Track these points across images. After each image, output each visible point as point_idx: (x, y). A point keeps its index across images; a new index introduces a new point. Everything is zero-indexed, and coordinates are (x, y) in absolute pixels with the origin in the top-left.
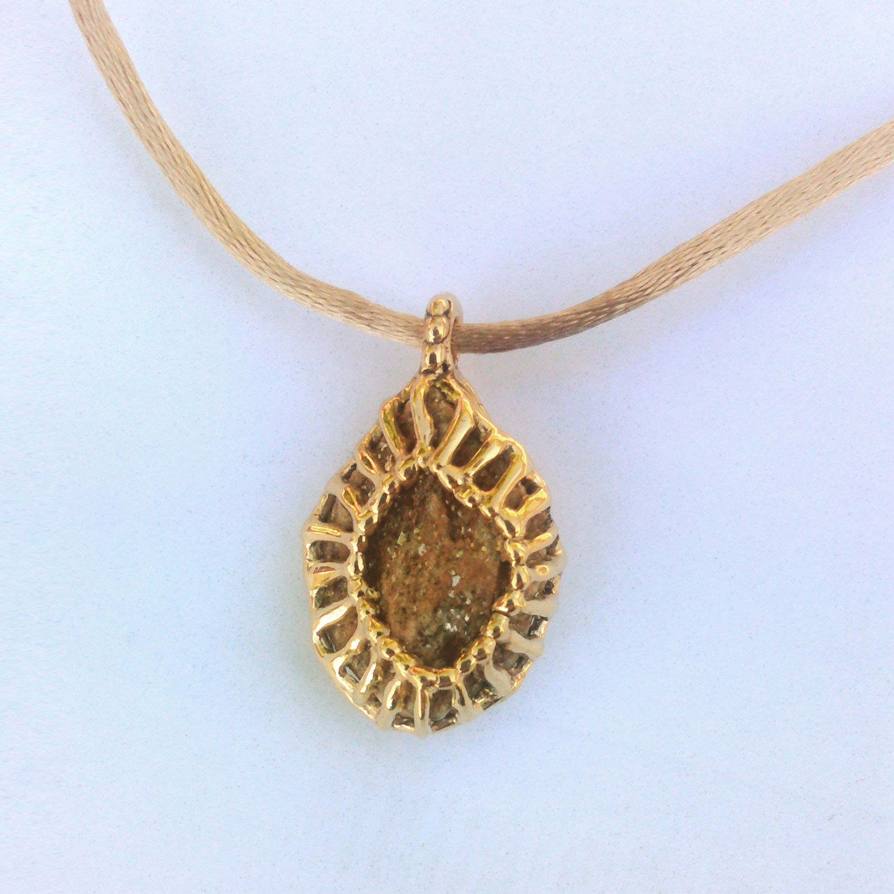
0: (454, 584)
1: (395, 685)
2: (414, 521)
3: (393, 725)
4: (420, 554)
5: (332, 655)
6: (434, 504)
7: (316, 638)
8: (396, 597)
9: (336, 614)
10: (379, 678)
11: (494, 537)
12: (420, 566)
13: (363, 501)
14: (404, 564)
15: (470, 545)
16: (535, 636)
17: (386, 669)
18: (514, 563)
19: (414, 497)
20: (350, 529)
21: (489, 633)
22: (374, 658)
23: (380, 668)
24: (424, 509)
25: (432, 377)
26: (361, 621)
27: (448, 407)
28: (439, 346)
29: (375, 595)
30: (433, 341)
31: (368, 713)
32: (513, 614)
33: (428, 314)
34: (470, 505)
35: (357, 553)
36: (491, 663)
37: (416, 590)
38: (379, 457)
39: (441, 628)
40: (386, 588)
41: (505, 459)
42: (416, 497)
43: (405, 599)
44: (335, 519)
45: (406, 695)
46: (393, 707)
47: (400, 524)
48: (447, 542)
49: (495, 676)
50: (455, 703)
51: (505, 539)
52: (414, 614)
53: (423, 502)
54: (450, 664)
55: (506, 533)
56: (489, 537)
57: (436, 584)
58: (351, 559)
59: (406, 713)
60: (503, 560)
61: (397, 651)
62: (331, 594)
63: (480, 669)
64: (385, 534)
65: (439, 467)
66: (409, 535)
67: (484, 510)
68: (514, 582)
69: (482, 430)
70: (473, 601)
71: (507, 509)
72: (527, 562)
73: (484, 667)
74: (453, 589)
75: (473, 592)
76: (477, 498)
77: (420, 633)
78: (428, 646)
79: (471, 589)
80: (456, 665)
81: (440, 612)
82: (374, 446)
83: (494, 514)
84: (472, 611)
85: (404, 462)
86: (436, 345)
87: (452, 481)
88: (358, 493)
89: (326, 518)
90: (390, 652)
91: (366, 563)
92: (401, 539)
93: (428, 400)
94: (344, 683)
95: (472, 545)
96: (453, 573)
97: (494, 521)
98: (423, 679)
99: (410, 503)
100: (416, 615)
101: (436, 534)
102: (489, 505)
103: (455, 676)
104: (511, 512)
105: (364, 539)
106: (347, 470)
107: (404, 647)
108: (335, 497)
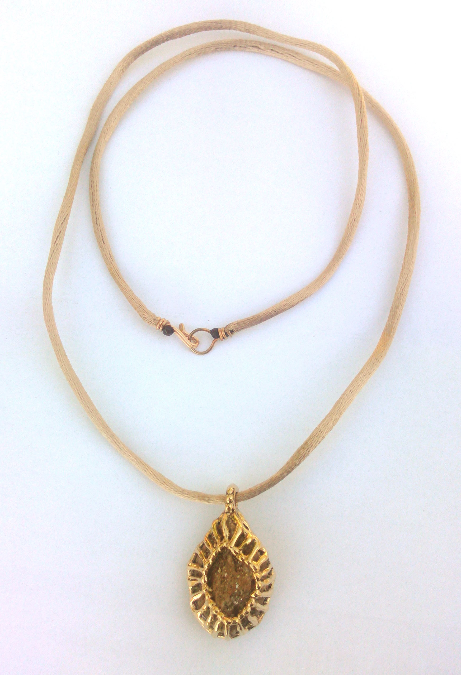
0: (237, 588)
1: (218, 623)
2: (223, 564)
3: (218, 636)
4: (226, 576)
5: (197, 611)
6: (230, 559)
7: (191, 604)
8: (218, 592)
9: (198, 596)
10: (213, 620)
11: (250, 571)
12: (225, 581)
13: (207, 557)
14: (220, 580)
15: (242, 573)
16: (266, 604)
17: (215, 617)
18: (256, 580)
19: (223, 556)
20: (202, 567)
21: (249, 605)
22: (211, 613)
23: (213, 617)
24: (227, 560)
25: (229, 514)
26: (207, 600)
27: (234, 526)
28: (230, 504)
29: (211, 590)
30: (228, 503)
31: (210, 632)
32: (257, 598)
33: (227, 493)
34: (241, 560)
35: (205, 575)
36: (250, 615)
37: (224, 590)
38: (212, 541)
39: (232, 603)
40: (214, 588)
41: (253, 543)
42: (224, 555)
43: (221, 593)
44: (198, 561)
45: (221, 627)
46: (218, 631)
47: (219, 565)
48: (234, 572)
49: (252, 619)
50: (238, 629)
51: (253, 572)
52: (224, 598)
53: (226, 558)
54: (236, 616)
55: (254, 570)
56: (248, 571)
57: (231, 587)
58: (203, 577)
59: (222, 632)
60: (253, 579)
61: (218, 611)
62: (197, 588)
63: (246, 617)
64: (214, 568)
65: (231, 547)
66: (222, 570)
67: (246, 562)
68: (257, 587)
69: (245, 534)
70: (243, 593)
71: (253, 562)
72: (261, 579)
73: (247, 617)
74: (236, 589)
75: (243, 590)
76: (243, 558)
77: (226, 605)
78: (229, 609)
79: (242, 589)
80: (238, 616)
81: (232, 597)
82: (210, 537)
83: (249, 563)
84: (243, 596)
85: (219, 544)
86: (229, 504)
87: (235, 552)
88: (205, 554)
89: (194, 562)
90: (216, 612)
91: (208, 579)
92: (219, 571)
93: (227, 522)
94: (201, 621)
95: (243, 573)
96: (236, 583)
97: (250, 566)
98: (227, 622)
99: (222, 557)
100: (224, 599)
101: (230, 569)
102: (247, 560)
103: (237, 620)
104: (255, 563)
105: (207, 570)
106: (201, 545)
107: (220, 610)
108: (197, 554)
